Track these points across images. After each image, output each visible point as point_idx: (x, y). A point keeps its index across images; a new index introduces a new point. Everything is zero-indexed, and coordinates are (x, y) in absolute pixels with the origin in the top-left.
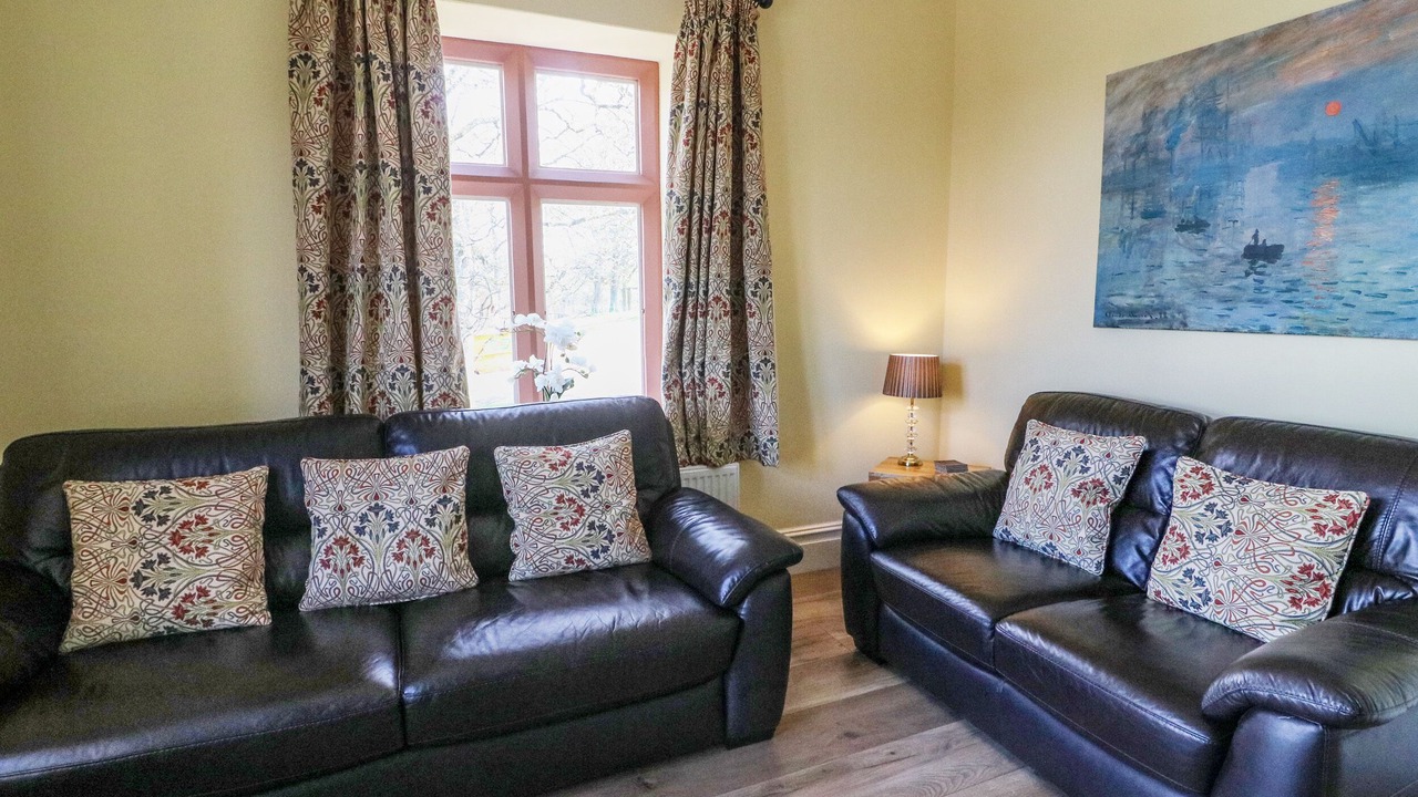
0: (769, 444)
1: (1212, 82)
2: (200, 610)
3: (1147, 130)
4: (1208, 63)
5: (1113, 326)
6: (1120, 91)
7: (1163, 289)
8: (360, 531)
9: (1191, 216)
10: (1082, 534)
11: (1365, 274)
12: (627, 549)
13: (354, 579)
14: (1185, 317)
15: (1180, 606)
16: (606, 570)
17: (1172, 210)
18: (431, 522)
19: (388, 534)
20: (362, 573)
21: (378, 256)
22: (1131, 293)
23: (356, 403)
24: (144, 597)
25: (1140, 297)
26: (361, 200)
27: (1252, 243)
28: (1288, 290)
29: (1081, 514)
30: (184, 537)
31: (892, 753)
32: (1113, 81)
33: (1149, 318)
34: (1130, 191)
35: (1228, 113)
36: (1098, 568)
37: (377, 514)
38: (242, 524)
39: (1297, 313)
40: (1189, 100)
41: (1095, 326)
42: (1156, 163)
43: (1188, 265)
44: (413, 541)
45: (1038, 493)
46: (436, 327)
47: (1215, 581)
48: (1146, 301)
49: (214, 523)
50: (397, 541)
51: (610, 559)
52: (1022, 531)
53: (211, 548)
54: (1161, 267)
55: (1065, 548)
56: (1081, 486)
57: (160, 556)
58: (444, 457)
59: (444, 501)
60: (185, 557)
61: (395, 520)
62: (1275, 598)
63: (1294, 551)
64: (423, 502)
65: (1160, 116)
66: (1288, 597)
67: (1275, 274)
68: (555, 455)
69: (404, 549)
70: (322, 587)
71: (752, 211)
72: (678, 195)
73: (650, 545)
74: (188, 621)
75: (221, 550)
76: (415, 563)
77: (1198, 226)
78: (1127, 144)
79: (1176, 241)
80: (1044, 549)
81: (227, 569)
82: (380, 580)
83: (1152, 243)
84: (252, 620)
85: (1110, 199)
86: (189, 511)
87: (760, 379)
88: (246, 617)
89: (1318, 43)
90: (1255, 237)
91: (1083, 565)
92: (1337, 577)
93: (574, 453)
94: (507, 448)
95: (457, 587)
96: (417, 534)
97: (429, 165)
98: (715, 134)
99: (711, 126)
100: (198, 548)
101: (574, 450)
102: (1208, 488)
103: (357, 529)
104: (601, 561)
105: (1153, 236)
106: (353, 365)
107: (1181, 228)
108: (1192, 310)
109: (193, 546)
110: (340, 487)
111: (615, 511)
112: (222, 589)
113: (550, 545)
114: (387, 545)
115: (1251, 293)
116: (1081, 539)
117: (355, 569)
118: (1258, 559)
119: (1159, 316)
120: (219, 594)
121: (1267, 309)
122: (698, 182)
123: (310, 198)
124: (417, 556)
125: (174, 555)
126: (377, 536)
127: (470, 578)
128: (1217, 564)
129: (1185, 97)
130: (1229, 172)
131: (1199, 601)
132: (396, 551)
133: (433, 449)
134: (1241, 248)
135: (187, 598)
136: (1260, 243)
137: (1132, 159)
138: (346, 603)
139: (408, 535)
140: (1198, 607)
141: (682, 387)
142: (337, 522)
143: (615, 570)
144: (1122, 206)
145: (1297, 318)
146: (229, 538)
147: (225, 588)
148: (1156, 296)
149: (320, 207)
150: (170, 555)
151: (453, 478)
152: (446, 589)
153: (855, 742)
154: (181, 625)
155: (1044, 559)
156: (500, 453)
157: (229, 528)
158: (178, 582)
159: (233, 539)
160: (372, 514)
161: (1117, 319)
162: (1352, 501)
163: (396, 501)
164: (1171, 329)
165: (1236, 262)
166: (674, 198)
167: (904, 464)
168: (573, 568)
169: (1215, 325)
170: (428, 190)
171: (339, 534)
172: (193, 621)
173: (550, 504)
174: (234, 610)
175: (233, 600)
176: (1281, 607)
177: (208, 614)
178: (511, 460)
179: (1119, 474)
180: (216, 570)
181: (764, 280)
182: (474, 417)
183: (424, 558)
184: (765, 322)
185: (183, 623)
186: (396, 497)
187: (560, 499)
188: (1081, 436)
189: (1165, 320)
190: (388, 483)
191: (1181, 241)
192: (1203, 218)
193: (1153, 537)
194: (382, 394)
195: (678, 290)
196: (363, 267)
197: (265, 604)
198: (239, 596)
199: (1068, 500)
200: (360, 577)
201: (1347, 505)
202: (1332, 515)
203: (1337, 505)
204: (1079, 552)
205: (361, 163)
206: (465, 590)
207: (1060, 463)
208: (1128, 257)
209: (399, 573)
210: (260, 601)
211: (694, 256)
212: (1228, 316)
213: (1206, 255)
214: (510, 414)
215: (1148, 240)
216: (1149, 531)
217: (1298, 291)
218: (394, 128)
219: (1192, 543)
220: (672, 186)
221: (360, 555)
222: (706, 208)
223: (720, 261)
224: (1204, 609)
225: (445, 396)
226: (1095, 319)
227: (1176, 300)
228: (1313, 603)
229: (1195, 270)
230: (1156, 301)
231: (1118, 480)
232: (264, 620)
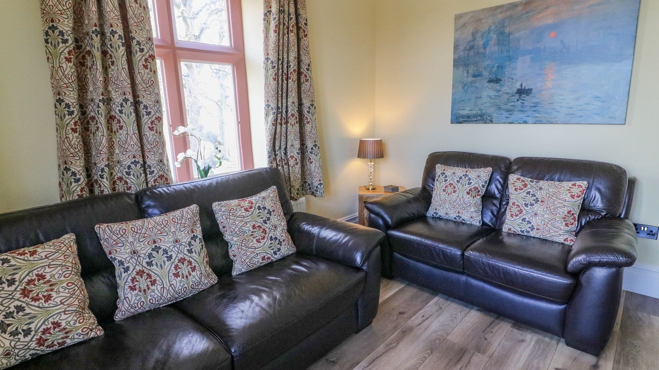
0: (319, 186)
1: (502, 22)
2: (55, 338)
3: (474, 39)
4: (501, 12)
5: (460, 123)
6: (462, 21)
7: (482, 107)
8: (150, 264)
9: (494, 76)
10: (472, 210)
11: (564, 100)
12: (287, 249)
13: (153, 294)
14: (492, 118)
15: (520, 233)
16: (280, 260)
17: (486, 74)
18: (190, 251)
19: (167, 263)
20: (157, 288)
21: (109, 92)
22: (468, 109)
23: (105, 186)
24: (12, 338)
25: (471, 110)
26: (98, 54)
27: (520, 88)
28: (535, 107)
29: (471, 202)
30: (31, 291)
31: (423, 316)
32: (458, 17)
33: (476, 119)
34: (467, 65)
35: (510, 34)
36: (480, 223)
37: (157, 252)
38: (71, 274)
39: (538, 115)
40: (493, 28)
41: (451, 123)
42: (478, 53)
43: (493, 97)
44: (183, 264)
45: (450, 195)
46: (153, 135)
47: (535, 221)
48: (474, 112)
49: (51, 277)
50: (173, 266)
51: (281, 254)
52: (444, 212)
53: (54, 294)
54: (481, 98)
55: (466, 217)
56: (470, 190)
57: (16, 307)
58: (187, 212)
59: (194, 238)
60: (37, 304)
61: (169, 253)
62: (560, 224)
63: (565, 206)
64: (183, 241)
65: (480, 34)
66: (564, 223)
67: (528, 100)
68: (245, 203)
69: (179, 270)
70: (132, 303)
71: (306, 70)
72: (272, 60)
73: (294, 244)
74: (47, 347)
75: (61, 294)
76: (187, 276)
77: (497, 81)
78: (465, 45)
79: (488, 87)
80: (455, 218)
81: (69, 305)
82: (168, 291)
83: (477, 88)
84: (92, 334)
85: (457, 69)
86: (29, 272)
87: (313, 155)
88: (88, 334)
89: (546, 8)
90: (521, 85)
91: (474, 223)
92: (578, 214)
93: (254, 201)
94: (219, 203)
95: (209, 285)
96: (184, 259)
97: (141, 34)
98: (288, 28)
99: (286, 24)
100: (44, 296)
101: (254, 199)
102: (525, 186)
103: (147, 263)
104: (278, 257)
105: (477, 84)
106: (101, 162)
107: (490, 81)
108: (495, 115)
109: (40, 296)
110: (131, 239)
111: (279, 229)
112: (69, 319)
113: (253, 252)
114: (168, 269)
115: (520, 108)
116: (472, 212)
117: (152, 288)
118: (552, 210)
119: (481, 118)
120: (68, 323)
121: (526, 114)
122: (281, 53)
123: (62, 52)
124: (187, 272)
125: (27, 304)
126: (161, 265)
127: (214, 279)
128: (535, 214)
129: (491, 26)
130: (510, 59)
131: (529, 230)
132: (174, 272)
133: (178, 208)
134: (515, 90)
135: (45, 331)
136: (523, 88)
137: (467, 52)
138: (147, 309)
139: (179, 261)
140: (529, 232)
141: (276, 162)
142: (135, 262)
143: (284, 259)
144: (463, 72)
145: (538, 117)
146: (65, 285)
147: (71, 318)
148: (479, 110)
149: (71, 58)
150: (24, 305)
151: (194, 224)
152: (204, 287)
153: (406, 316)
154: (44, 350)
155: (455, 222)
156: (216, 206)
157: (62, 278)
158: (36, 322)
159: (67, 285)
160: (155, 252)
161: (461, 120)
162: (582, 185)
163: (166, 243)
164: (486, 123)
165: (513, 96)
166: (270, 61)
167: (369, 189)
168: (265, 262)
169: (504, 121)
170: (142, 50)
171: (138, 268)
172: (52, 345)
173: (249, 230)
174: (80, 331)
175: (78, 324)
176: (562, 227)
177: (62, 338)
178: (223, 209)
179: (484, 184)
180: (62, 308)
181: (312, 105)
182: (192, 187)
183: (191, 273)
184: (314, 126)
185: (44, 348)
186: (167, 240)
187: (254, 227)
188: (464, 169)
189: (483, 120)
190: (159, 232)
191: (490, 87)
192: (499, 77)
193: (497, 207)
194: (121, 179)
195: (274, 111)
196: (103, 98)
197: (96, 322)
198: (81, 321)
199: (465, 197)
200: (156, 292)
201: (580, 186)
202: (576, 191)
203: (577, 187)
204: (472, 217)
205: (96, 30)
206: (212, 286)
207: (458, 182)
208: (466, 94)
209: (178, 284)
210: (93, 321)
211: (280, 93)
212: (510, 117)
213: (500, 93)
214: (211, 183)
215: (475, 87)
216: (495, 205)
217: (538, 106)
218: (118, 8)
219: (523, 208)
220: (268, 55)
221: (153, 278)
222: (285, 67)
223: (293, 95)
224: (531, 232)
225: (161, 177)
226: (451, 120)
227: (488, 111)
228: (572, 224)
229: (496, 99)
230: (479, 112)
231: (483, 186)
232: (99, 332)
